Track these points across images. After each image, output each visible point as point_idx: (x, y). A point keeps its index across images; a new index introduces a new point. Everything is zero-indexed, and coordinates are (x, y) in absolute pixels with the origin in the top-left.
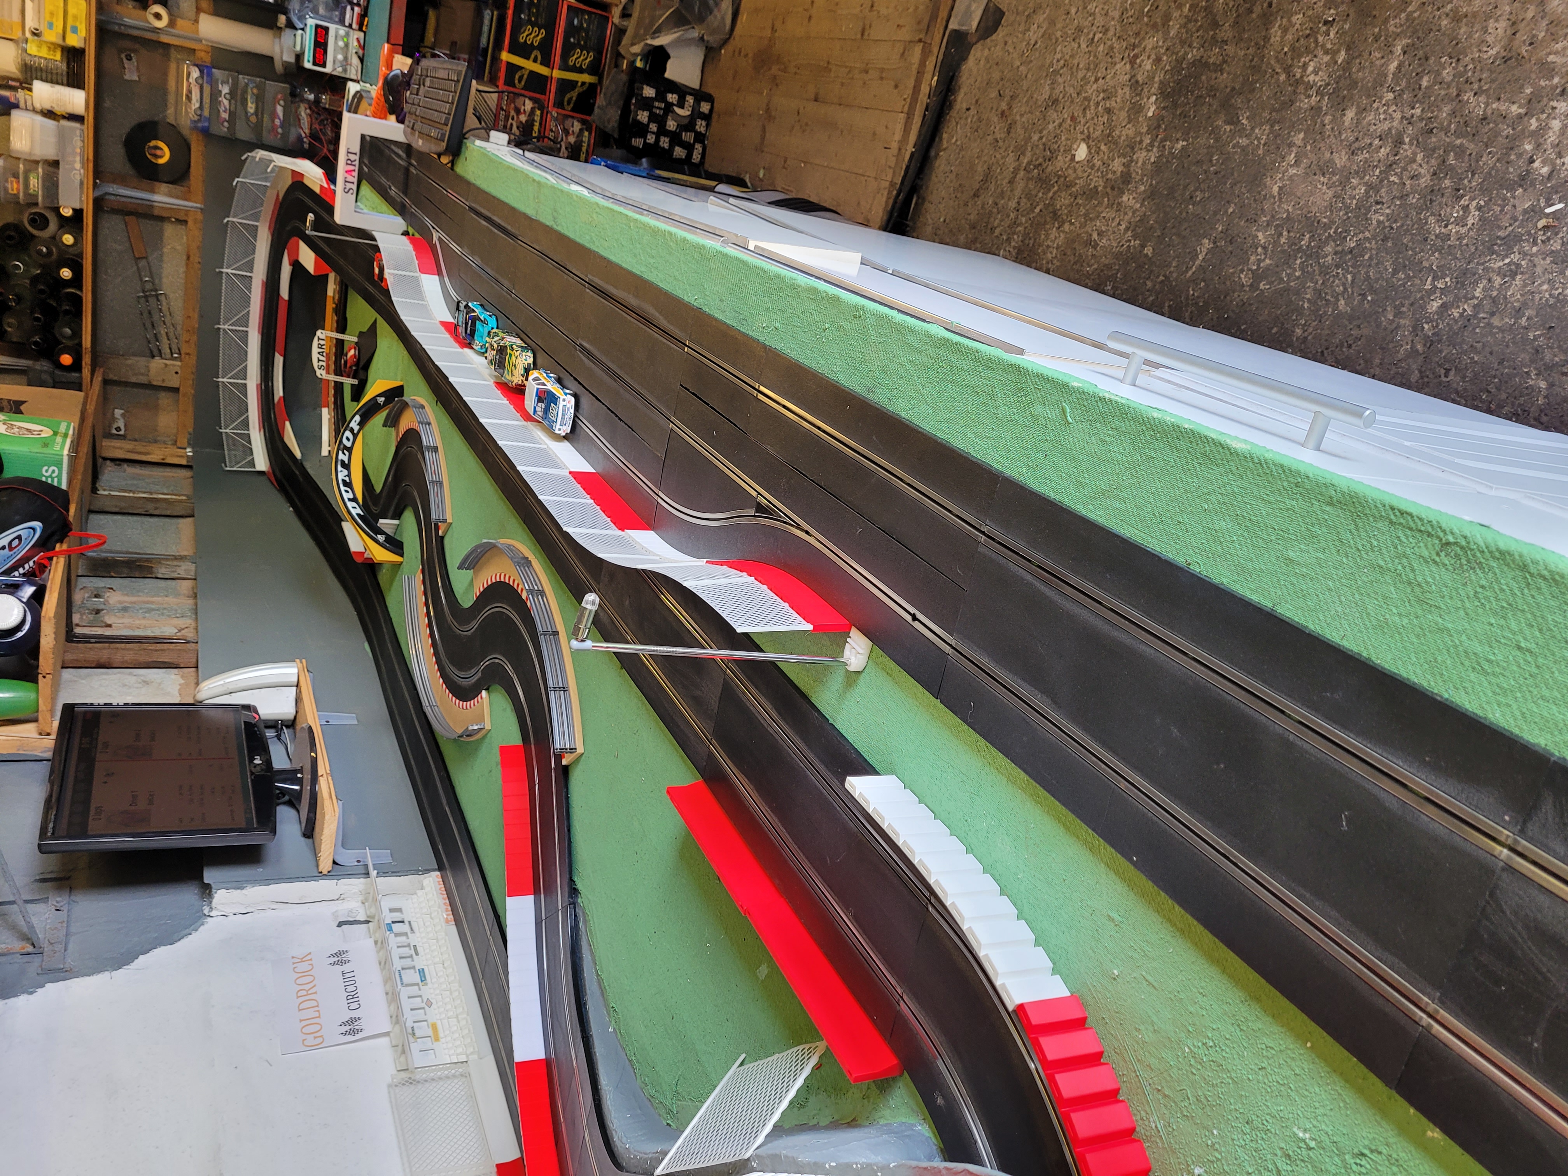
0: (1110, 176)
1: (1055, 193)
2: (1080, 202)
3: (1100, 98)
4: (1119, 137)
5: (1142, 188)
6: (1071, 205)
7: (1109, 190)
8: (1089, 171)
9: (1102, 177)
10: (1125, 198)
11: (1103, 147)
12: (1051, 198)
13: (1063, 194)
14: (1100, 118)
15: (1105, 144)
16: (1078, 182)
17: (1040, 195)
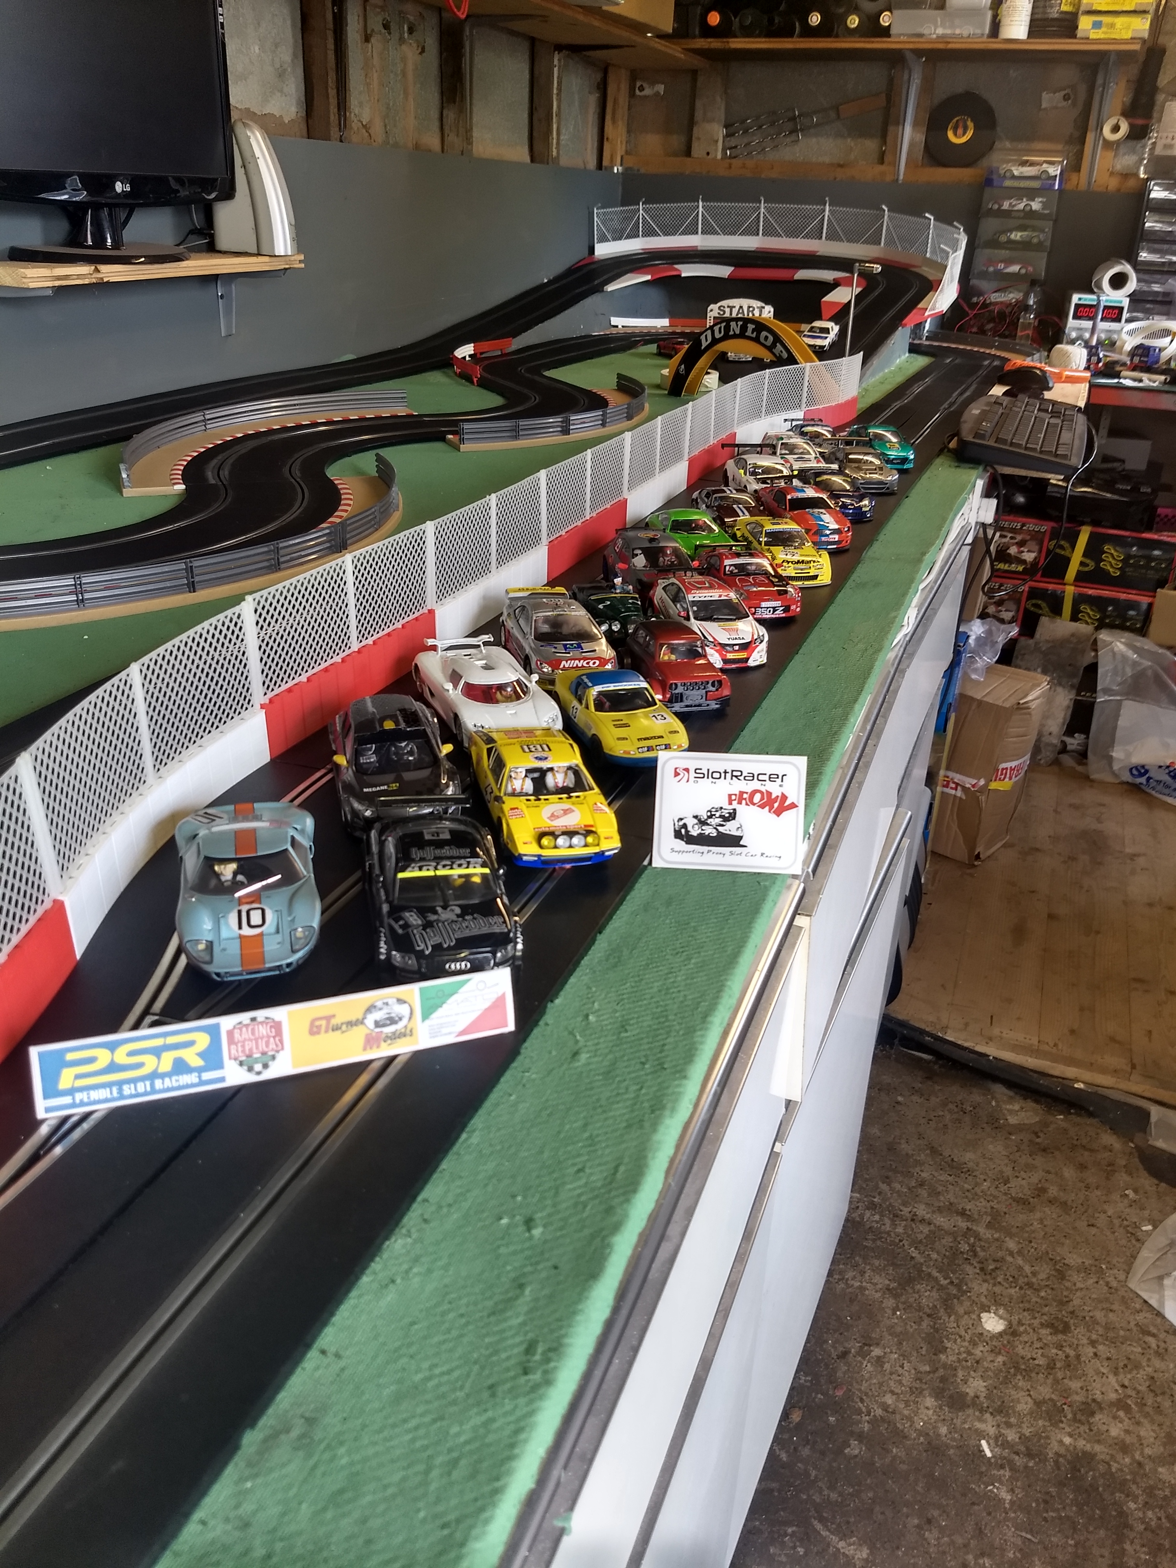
0: (960, 1374)
1: (936, 1279)
2: (924, 1325)
3: (1067, 1350)
4: (1016, 1387)
5: (943, 1430)
6: (920, 1309)
7: (941, 1372)
8: (968, 1338)
9: (959, 1361)
10: (930, 1402)
11: (1000, 1359)
12: (929, 1274)
13: (935, 1294)
14: (1040, 1351)
15: (1004, 1364)
16: (952, 1318)
17: (934, 1256)
